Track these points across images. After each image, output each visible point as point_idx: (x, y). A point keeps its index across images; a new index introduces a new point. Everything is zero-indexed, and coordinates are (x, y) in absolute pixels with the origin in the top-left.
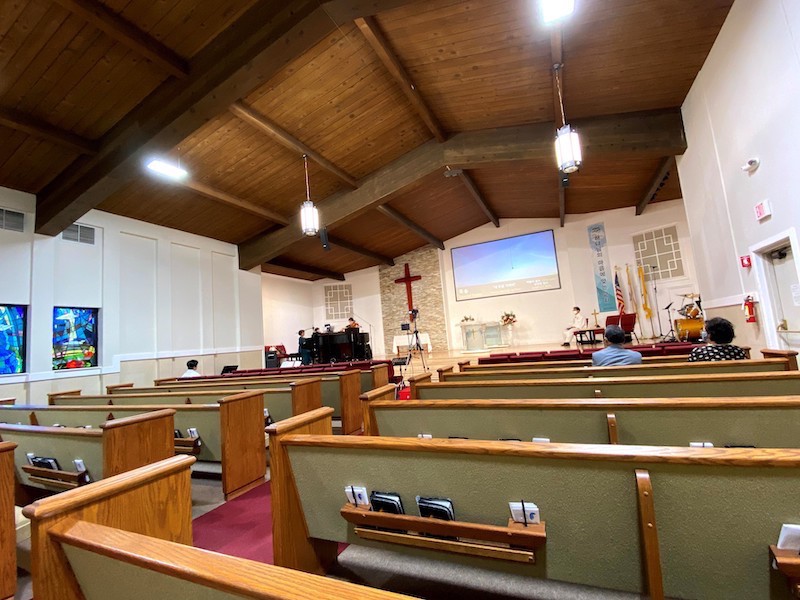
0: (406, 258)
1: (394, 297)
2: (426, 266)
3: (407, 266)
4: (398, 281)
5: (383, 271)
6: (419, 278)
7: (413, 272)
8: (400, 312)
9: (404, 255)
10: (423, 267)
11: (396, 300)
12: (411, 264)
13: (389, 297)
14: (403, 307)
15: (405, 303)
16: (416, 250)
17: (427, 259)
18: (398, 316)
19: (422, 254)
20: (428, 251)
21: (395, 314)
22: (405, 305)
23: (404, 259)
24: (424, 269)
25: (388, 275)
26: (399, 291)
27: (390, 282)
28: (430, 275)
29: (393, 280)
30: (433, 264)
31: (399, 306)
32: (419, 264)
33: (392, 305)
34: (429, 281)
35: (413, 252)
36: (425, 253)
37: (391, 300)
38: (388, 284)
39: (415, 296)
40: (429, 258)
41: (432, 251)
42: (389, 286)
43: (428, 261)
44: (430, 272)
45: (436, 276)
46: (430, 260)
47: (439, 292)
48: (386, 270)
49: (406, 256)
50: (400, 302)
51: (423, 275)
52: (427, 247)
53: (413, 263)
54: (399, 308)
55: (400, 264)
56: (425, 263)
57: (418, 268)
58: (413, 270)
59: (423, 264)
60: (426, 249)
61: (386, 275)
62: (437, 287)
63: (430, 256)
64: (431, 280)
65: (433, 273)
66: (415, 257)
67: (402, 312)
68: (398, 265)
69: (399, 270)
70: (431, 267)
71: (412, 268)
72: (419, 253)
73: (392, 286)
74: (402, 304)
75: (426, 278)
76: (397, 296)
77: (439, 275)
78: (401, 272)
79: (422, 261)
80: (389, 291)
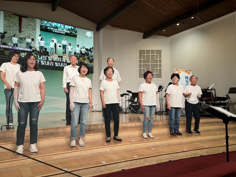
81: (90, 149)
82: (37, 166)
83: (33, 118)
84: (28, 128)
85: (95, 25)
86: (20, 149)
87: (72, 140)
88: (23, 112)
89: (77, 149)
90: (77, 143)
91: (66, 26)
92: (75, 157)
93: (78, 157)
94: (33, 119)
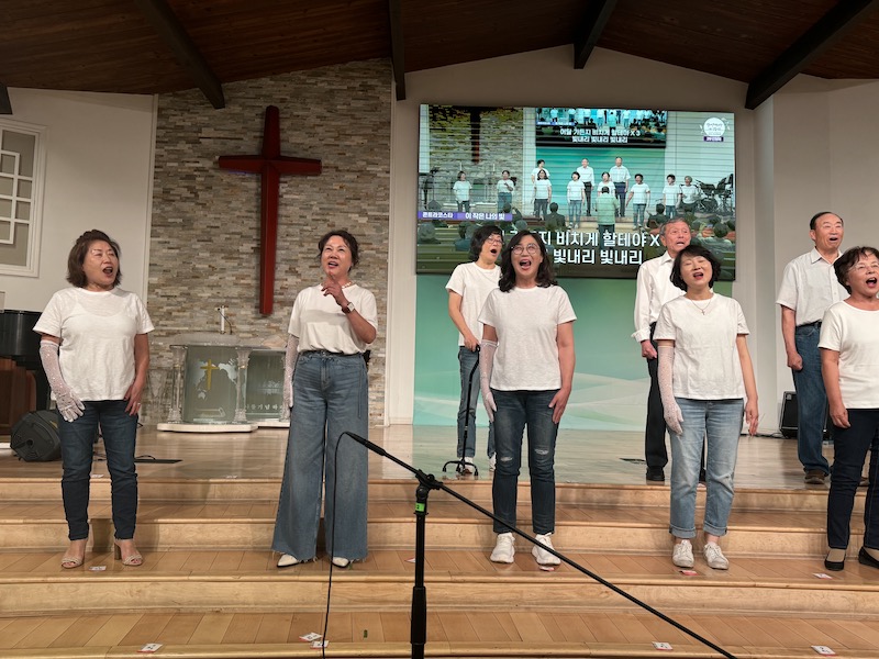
0: (271, 89)
1: (204, 219)
2: (342, 134)
3: (272, 117)
4: (229, 163)
5: (177, 120)
6: (311, 167)
7: (294, 141)
8: (220, 275)
9: (266, 81)
10: (329, 134)
11: (213, 230)
12: (287, 113)
13: (188, 215)
14: (236, 258)
15: (247, 247)
16: (314, 70)
17: (349, 110)
18: (213, 286)
19: (333, 87)
20: (357, 84)
21: (201, 280)
22: (243, 253)
23: (264, 93)
24: (332, 141)
25: (195, 135)
26: (230, 202)
27: (197, 165)
28: (354, 167)
29: (210, 159)
30: (370, 131)
31: (223, 255)
32: (318, 121)
33: (194, 246)
34: (348, 185)
35: (302, 77)
36: (345, 87)
37: (194, 226)
38: (190, 168)
39: (291, 230)
40: (357, 109)
41: (372, 88)
42: (190, 177)
43: (353, 117)
44: (354, 157)
45: (375, 176)
46: (358, 114)
47: (378, 229)
48: (186, 114)
49: (273, 86)
50: (229, 242)
51: (326, 161)
52: (352, 70)
53: (295, 113)
54: (220, 262)
55: (243, 106)
56: (339, 123)
57: (312, 135)
58: (292, 136)
59: (333, 123)
60: (351, 74)
61: (182, 135)
62: (374, 210)
63: (360, 104)
64: (353, 185)
65: (364, 163)
66: (308, 95)
67: (229, 276)
68: (237, 109)
69: (239, 127)
70: (358, 140)
71: (289, 129)
72: (322, 85)
73: (203, 179)
74: (235, 248)
75: (337, 173)
76: (218, 216)
77: (388, 172)
78: (245, 133)
79: (328, 114)
80: (189, 195)
81: (755, 586)
82: (561, 614)
83: (539, 448)
84: (524, 479)
85: (742, 87)
86: (506, 545)
87: (675, 540)
88: (506, 422)
89: (701, 575)
90: (699, 552)
91: (626, 114)
92: (697, 606)
93: (708, 607)
94: (538, 451)
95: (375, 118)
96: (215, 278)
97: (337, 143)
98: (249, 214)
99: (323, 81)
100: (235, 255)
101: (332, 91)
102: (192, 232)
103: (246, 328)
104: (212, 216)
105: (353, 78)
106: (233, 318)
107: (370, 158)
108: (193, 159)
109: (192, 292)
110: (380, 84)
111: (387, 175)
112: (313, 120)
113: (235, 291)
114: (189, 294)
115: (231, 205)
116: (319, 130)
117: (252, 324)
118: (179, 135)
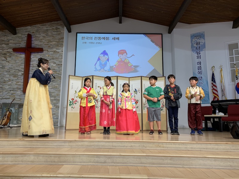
2: (50, 41)
3: (29, 37)
5: (3, 38)
6: (40, 51)
8: (12, 82)
9: (29, 27)
10: (46, 41)
11: (11, 69)
12: (34, 36)
13: (4, 65)
14: (16, 77)
15: (20, 73)
16: (42, 24)
17: (52, 35)
18: (9, 85)
19: (48, 29)
20: (54, 28)
21: (6, 83)
22: (19, 75)
23: (28, 31)
24: (47, 43)
25: (7, 42)
26: (16, 61)
27: (7, 51)
28: (52, 50)
29: (11, 49)
30: (58, 40)
31: (13, 76)
32: (43, 38)
33: (5, 74)
34: (50, 55)
35: (39, 26)
36: (51, 29)
37: (5, 68)
38: (5, 51)
39: (33, 68)
40: (54, 34)
41: (59, 28)
42: (5, 54)
43: (53, 36)
44: (53, 47)
45: (58, 52)
46: (54, 36)
47: (59, 68)
48: (5, 37)
49: (31, 28)
50: (15, 72)
51: (45, 49)
52: (53, 24)
53: (37, 36)
54: (12, 78)
55: (22, 34)
56: (49, 38)
57: (41, 42)
58: (35, 42)
59: (47, 38)
60: (53, 25)
61: (4, 42)
62: (58, 62)
63: (55, 33)
64: (52, 55)
65: (56, 49)
66: (40, 31)
67: (14, 82)
68: (20, 35)
69: (20, 40)
70: (54, 43)
71: (34, 40)
72: (45, 28)
73: (9, 55)
74: (17, 74)
75: (48, 52)
76: (12, 65)
77: (63, 51)
78: (22, 42)
79: (46, 36)
80: (4, 59)
85: (167, 28)
95: (59, 37)
96: (10, 83)
97: (48, 44)
98: (21, 64)
99: (45, 27)
100: (16, 76)
101: (47, 30)
102: (4, 69)
103: (19, 97)
104: (11, 65)
105: (53, 26)
106: (15, 94)
107: (57, 48)
108: (6, 49)
109: (3, 87)
110: (61, 27)
111: (62, 52)
112: (41, 38)
113: (16, 86)
114: (2, 87)
115: (16, 62)
116: (43, 40)
117: (20, 96)
118: (3, 42)
